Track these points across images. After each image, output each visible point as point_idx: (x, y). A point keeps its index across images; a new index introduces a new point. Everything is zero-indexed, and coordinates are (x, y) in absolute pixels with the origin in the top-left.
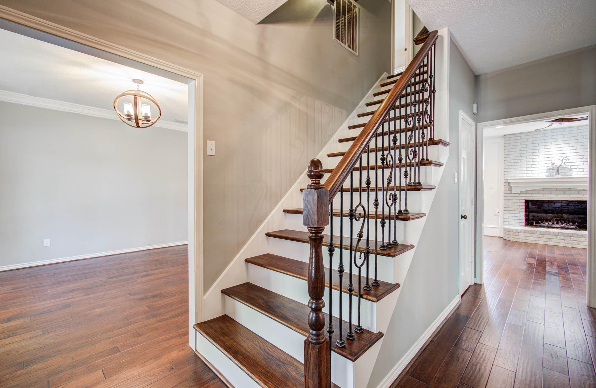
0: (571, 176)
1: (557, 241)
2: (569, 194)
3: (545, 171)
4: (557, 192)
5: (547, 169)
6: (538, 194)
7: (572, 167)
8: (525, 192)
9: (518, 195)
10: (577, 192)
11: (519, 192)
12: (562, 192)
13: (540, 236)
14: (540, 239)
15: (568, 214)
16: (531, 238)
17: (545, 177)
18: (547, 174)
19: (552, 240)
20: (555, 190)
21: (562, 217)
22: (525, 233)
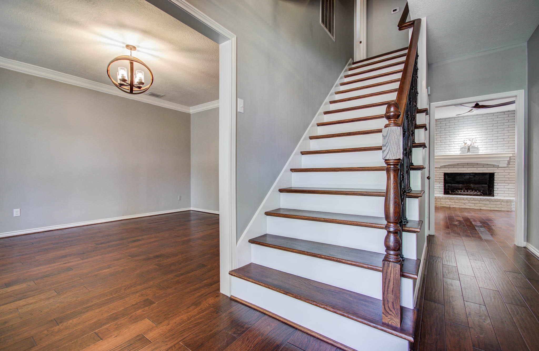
0: (478, 153)
1: (469, 204)
2: (477, 168)
3: (459, 150)
4: (468, 166)
5: (460, 148)
6: (454, 168)
7: (479, 146)
8: (444, 167)
9: (439, 169)
10: (482, 166)
11: (440, 167)
12: (472, 166)
13: (456, 201)
14: (456, 204)
15: (474, 184)
16: (450, 203)
17: (459, 154)
18: (460, 152)
19: (465, 204)
20: (467, 164)
21: (470, 186)
22: (445, 199)
